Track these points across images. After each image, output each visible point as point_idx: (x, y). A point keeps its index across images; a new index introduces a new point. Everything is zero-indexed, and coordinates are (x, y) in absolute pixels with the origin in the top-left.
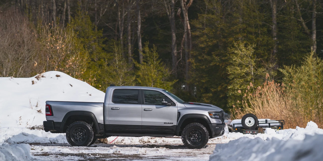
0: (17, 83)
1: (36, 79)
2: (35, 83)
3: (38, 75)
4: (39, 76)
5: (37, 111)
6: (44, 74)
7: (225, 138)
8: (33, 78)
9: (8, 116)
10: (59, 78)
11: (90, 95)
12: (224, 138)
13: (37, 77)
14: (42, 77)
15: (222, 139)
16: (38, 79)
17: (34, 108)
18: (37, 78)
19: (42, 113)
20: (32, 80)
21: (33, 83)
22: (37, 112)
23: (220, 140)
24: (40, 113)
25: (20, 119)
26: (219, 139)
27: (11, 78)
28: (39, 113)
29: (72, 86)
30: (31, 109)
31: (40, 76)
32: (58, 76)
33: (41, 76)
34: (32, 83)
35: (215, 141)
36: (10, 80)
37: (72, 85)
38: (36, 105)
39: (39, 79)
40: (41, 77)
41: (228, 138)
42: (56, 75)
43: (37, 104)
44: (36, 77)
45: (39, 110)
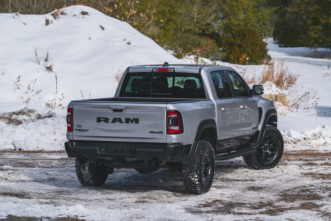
0: (24, 23)
1: (52, 16)
2: (50, 22)
3: (56, 10)
4: (56, 12)
5: (47, 67)
6: (64, 10)
7: (317, 138)
8: (49, 16)
9: (3, 74)
10: (85, 16)
11: (129, 43)
12: (315, 137)
13: (55, 14)
14: (62, 13)
15: (312, 139)
16: (55, 18)
17: (42, 62)
18: (55, 16)
19: (53, 72)
20: (46, 18)
21: (47, 22)
22: (46, 69)
23: (309, 142)
24: (50, 72)
25: (18, 80)
26: (307, 140)
27: (16, 15)
28: (48, 70)
29: (103, 29)
30: (37, 65)
31: (58, 13)
32: (84, 13)
33: (60, 12)
34: (45, 22)
35: (299, 143)
36: (14, 18)
37: (104, 27)
38: (45, 58)
39: (57, 17)
40: (60, 15)
41: (321, 138)
42: (81, 11)
43: (47, 58)
44: (52, 15)
45: (48, 65)
